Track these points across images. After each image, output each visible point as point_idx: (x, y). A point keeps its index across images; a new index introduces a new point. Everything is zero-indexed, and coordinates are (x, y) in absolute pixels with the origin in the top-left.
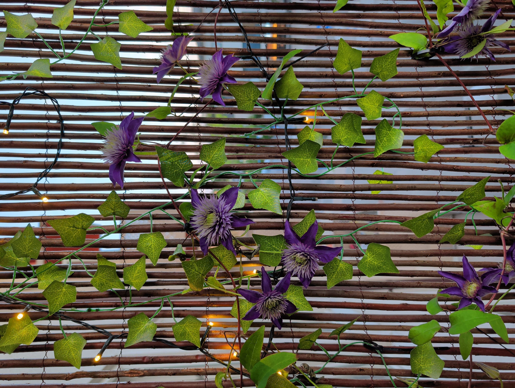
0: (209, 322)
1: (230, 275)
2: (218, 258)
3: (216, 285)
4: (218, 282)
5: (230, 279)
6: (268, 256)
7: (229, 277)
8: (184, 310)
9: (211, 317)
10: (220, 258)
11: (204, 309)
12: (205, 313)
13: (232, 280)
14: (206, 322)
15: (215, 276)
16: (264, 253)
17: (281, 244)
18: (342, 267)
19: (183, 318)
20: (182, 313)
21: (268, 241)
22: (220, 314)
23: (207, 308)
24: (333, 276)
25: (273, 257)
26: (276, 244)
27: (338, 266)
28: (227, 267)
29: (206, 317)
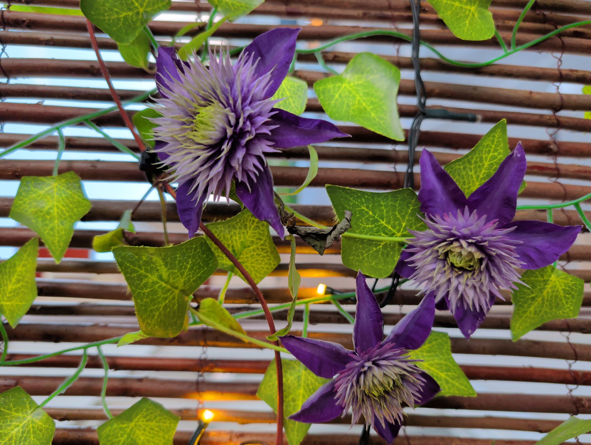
0: (203, 409)
1: (261, 295)
2: (230, 250)
3: (222, 320)
4: (227, 313)
5: (259, 305)
6: (364, 248)
7: (257, 301)
8: (140, 380)
9: (209, 397)
10: (234, 251)
11: (191, 376)
12: (194, 387)
13: (265, 309)
14: (197, 410)
15: (222, 296)
16: (354, 239)
17: (403, 217)
18: (555, 286)
19: (138, 399)
20: (137, 385)
21: (367, 207)
22: (232, 392)
23: (200, 373)
24: (529, 307)
25: (377, 251)
26: (388, 217)
27: (546, 282)
28: (252, 276)
29: (196, 395)
